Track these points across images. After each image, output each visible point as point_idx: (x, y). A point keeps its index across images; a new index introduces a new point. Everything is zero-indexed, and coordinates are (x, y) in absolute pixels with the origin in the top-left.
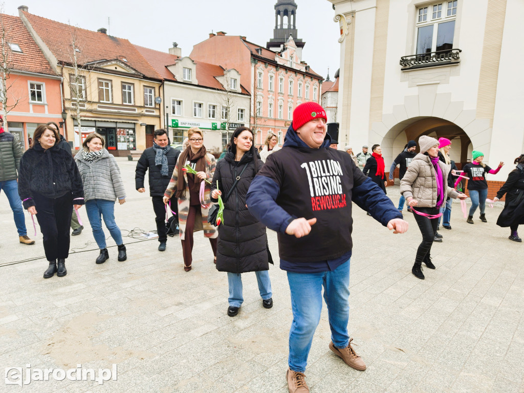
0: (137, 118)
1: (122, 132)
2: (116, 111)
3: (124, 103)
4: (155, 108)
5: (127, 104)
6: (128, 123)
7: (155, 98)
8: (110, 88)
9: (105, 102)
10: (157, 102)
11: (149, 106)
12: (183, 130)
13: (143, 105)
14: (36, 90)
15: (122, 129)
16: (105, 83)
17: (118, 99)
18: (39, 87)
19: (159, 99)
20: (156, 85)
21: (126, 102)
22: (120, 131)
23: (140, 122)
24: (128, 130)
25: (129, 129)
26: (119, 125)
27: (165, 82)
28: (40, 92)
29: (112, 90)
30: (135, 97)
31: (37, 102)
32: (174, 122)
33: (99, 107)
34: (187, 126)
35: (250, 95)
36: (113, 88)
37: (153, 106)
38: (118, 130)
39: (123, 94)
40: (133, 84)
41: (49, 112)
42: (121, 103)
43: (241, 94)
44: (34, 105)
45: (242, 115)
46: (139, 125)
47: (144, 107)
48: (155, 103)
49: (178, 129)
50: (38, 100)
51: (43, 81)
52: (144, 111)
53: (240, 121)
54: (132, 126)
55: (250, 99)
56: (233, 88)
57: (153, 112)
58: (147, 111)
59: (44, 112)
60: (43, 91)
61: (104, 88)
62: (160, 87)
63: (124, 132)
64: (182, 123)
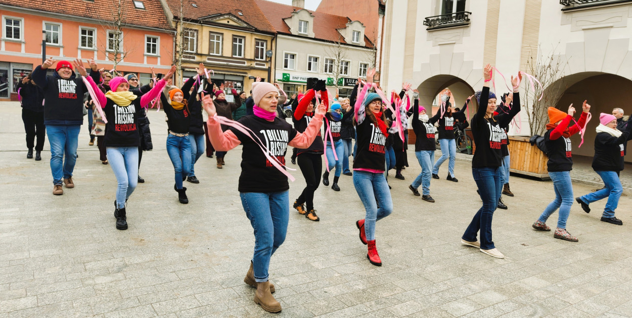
0: (246, 71)
1: (230, 85)
2: (225, 63)
3: (234, 56)
4: (266, 62)
5: (237, 56)
6: (237, 75)
7: (267, 51)
8: (220, 42)
9: (215, 54)
10: (268, 55)
11: (259, 59)
12: (295, 85)
13: (253, 58)
14: (152, 43)
15: (229, 82)
16: (217, 36)
17: (228, 52)
18: (154, 40)
19: (271, 52)
20: (268, 38)
21: (236, 55)
22: (228, 84)
23: (249, 75)
24: (236, 83)
25: (238, 81)
26: (227, 78)
27: (279, 35)
28: (155, 45)
29: (222, 43)
30: (246, 50)
31: (151, 54)
32: (285, 76)
33: (209, 59)
34: (299, 80)
35: (376, 49)
36: (224, 42)
37: (264, 59)
38: (226, 82)
39: (234, 47)
40: (244, 37)
41: (162, 63)
42: (230, 56)
43: (366, 47)
44: (148, 56)
45: (365, 70)
46: (248, 78)
47: (254, 60)
48: (266, 56)
49: (290, 83)
50: (153, 52)
51: (158, 35)
52: (254, 64)
53: (362, 76)
54: (240, 79)
55: (376, 53)
56: (355, 41)
57: (264, 65)
58: (257, 64)
59: (156, 63)
60: (158, 43)
61: (215, 41)
62: (272, 40)
63: (231, 84)
64: (293, 78)
